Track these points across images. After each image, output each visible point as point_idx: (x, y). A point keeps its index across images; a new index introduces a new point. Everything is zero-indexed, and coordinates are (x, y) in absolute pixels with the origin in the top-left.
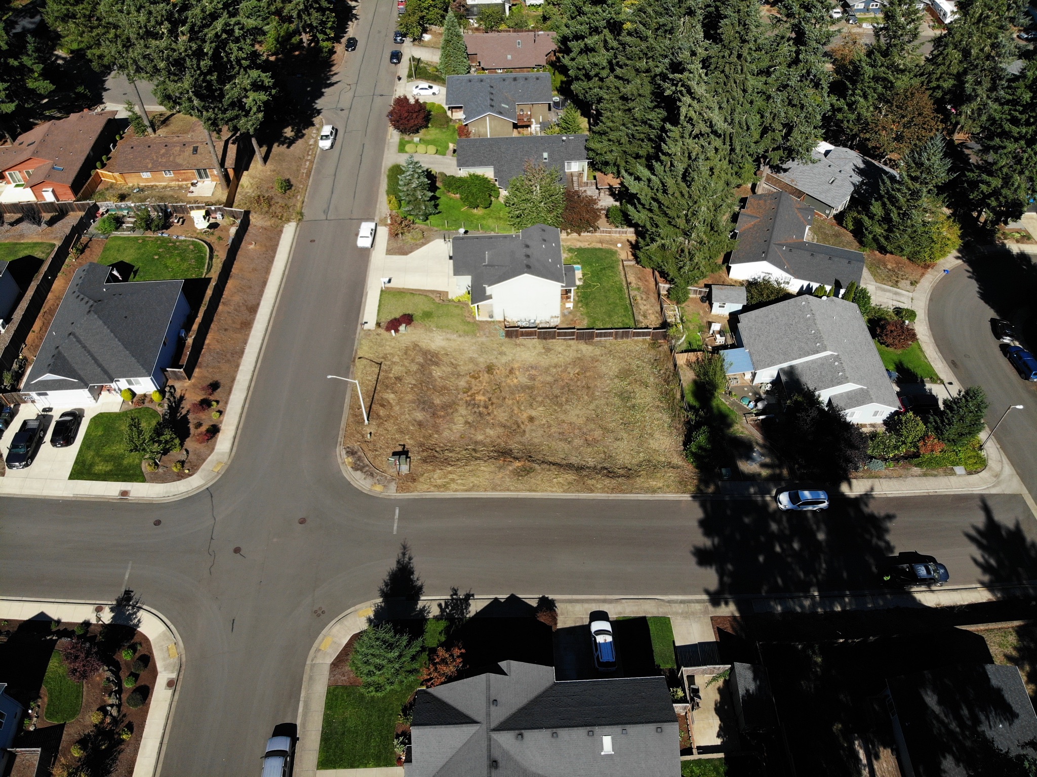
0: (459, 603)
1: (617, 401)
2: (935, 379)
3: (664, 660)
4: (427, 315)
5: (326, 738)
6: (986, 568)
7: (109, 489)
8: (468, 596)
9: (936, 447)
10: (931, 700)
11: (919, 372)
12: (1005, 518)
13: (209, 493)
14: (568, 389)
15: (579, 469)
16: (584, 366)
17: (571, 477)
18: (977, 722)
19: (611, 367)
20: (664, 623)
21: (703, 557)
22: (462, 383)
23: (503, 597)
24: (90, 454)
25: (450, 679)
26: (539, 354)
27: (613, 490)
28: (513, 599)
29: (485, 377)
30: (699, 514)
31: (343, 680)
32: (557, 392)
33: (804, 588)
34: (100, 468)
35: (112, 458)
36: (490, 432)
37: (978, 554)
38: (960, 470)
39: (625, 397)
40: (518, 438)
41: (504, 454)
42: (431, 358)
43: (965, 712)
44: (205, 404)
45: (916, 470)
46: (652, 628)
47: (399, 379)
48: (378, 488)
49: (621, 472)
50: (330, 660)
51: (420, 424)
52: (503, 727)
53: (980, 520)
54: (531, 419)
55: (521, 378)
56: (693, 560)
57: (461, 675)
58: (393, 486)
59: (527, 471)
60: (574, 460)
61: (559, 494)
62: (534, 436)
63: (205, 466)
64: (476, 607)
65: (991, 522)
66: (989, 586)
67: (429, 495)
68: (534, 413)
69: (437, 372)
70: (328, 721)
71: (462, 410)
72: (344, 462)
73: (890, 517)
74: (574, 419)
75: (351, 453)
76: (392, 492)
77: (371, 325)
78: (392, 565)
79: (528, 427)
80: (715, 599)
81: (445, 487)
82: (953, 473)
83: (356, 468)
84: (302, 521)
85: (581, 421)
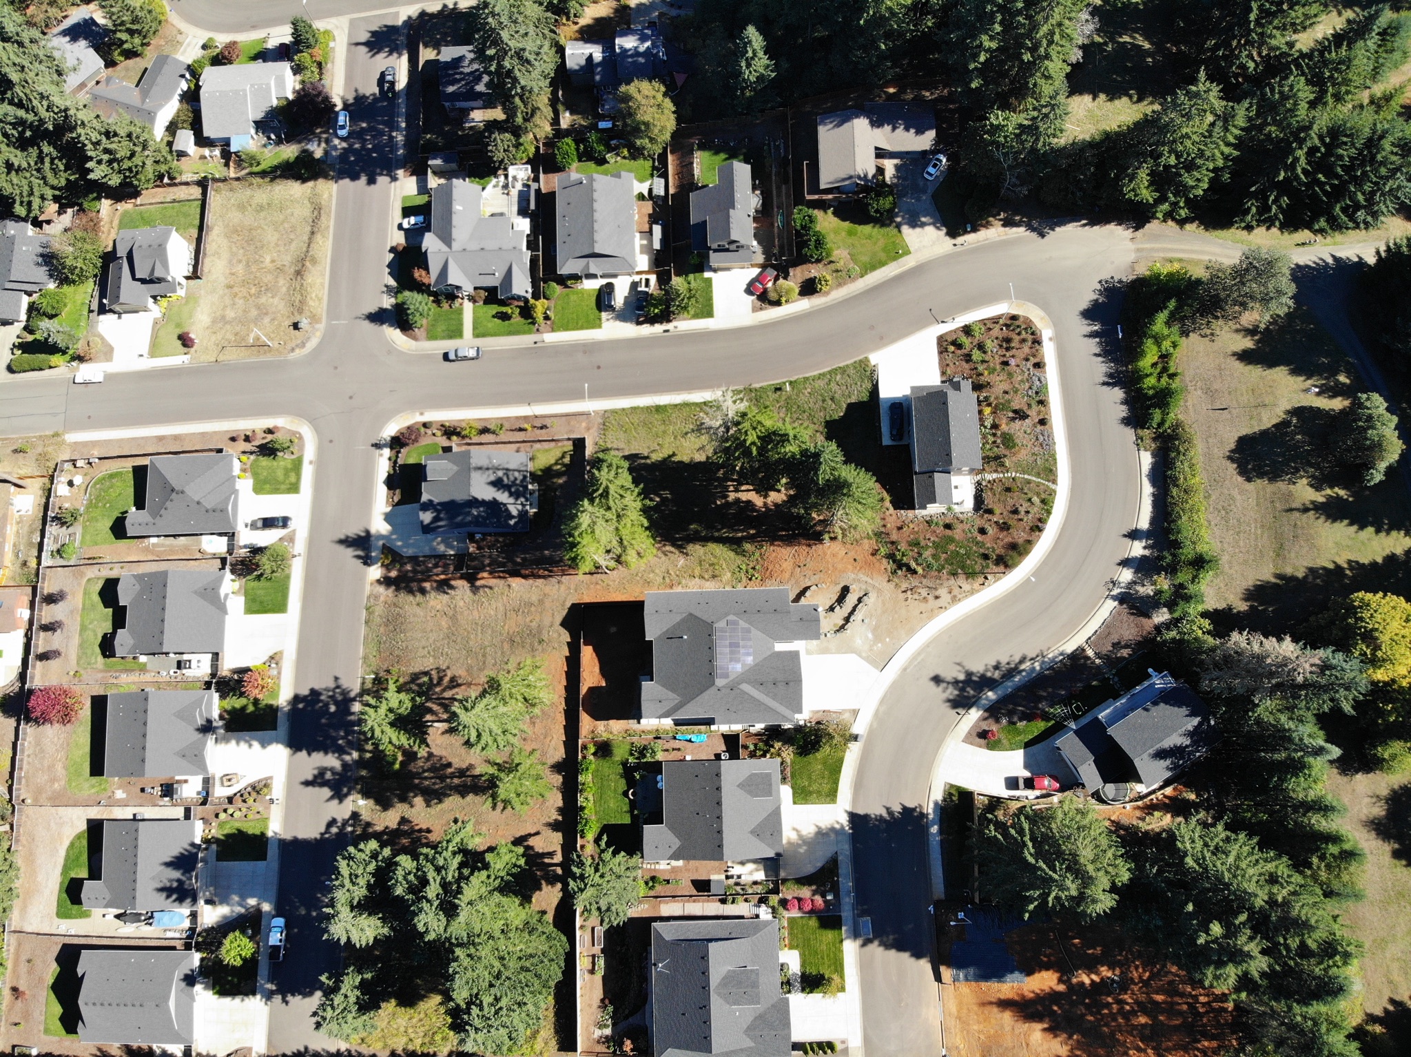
0: (389, 289)
1: (262, 214)
2: (264, 40)
3: (423, 200)
4: (178, 325)
5: (450, 337)
6: (391, 53)
7: (307, 472)
8: (386, 286)
9: (317, 52)
10: (451, 89)
11: (258, 49)
12: (364, 37)
13: (313, 422)
14: (250, 241)
15: (313, 233)
16: (233, 232)
17: (318, 237)
18: (462, 73)
19: (235, 217)
20: (405, 199)
21: (371, 181)
22: (241, 301)
23: (387, 270)
24: (283, 487)
25: (428, 273)
26: (219, 258)
27: (329, 216)
28: (388, 266)
29: (236, 289)
30: (347, 181)
31: (424, 334)
32: (252, 247)
33: (391, 138)
34: (293, 479)
35: (286, 474)
36: (281, 282)
37: (382, 55)
38: (332, 44)
39: (261, 208)
40: (286, 268)
41: (298, 273)
42: (219, 321)
43: (458, 77)
44: (247, 439)
45: (329, 66)
46: (408, 204)
47: (236, 334)
48: (318, 334)
49: (316, 213)
50: (413, 343)
51: (273, 319)
52: (449, 246)
53: (364, 49)
54: (273, 261)
55: (240, 269)
56: (373, 186)
57: (427, 269)
58: (317, 326)
59: (314, 261)
60: (306, 238)
61: (329, 243)
62: (287, 259)
63: (294, 428)
64: (392, 282)
65: (367, 44)
66: (400, 55)
67: (325, 307)
68: (268, 259)
69: (230, 314)
70: (443, 338)
71: (263, 300)
72: (298, 353)
73: (356, 91)
74: (275, 238)
75: (293, 350)
76: (321, 326)
77: (186, 358)
78: (367, 322)
79: (279, 264)
80: (394, 179)
81: (320, 300)
82: (333, 49)
83: (303, 345)
84: (336, 368)
85: (276, 236)
